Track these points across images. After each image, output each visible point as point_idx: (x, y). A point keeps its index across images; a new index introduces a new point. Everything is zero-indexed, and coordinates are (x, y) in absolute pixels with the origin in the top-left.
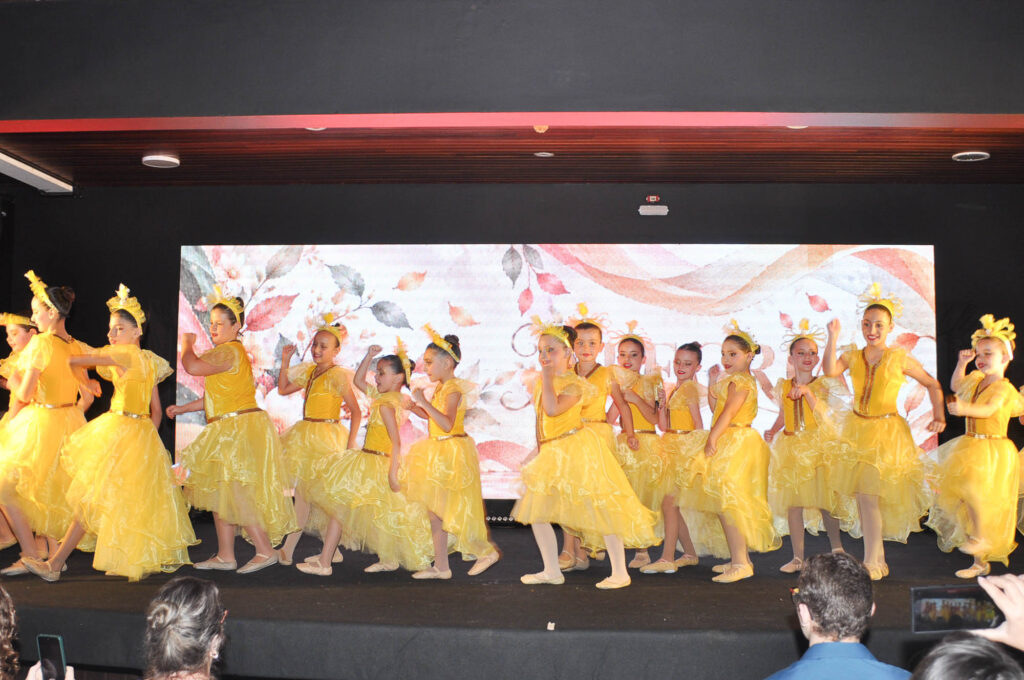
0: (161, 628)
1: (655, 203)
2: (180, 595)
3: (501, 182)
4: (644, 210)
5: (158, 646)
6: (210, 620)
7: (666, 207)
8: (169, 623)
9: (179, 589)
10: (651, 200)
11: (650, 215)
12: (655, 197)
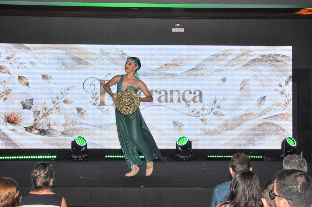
0: (36, 177)
1: (179, 27)
2: (41, 167)
3: (115, 17)
4: (174, 30)
5: (35, 182)
6: (50, 174)
7: (183, 29)
8: (38, 176)
9: (40, 166)
10: (177, 26)
11: (176, 32)
12: (179, 25)
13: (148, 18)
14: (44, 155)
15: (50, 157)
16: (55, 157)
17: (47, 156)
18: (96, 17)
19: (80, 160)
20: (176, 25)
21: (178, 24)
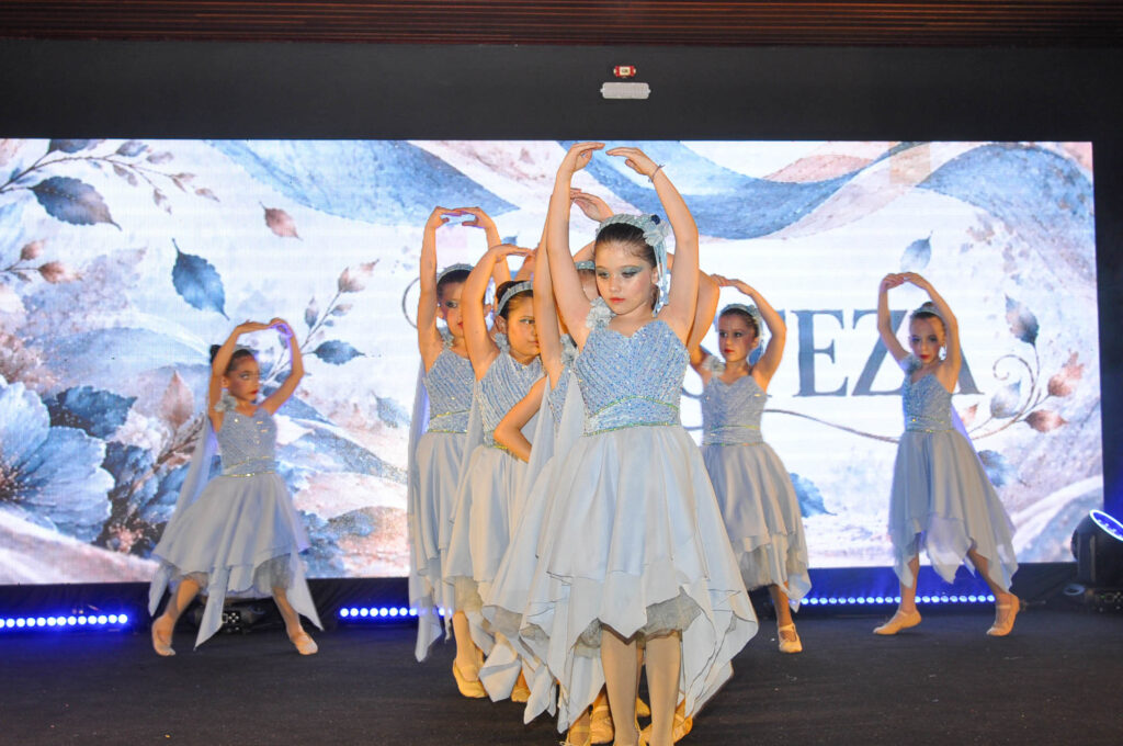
1: (629, 79)
3: (370, 41)
4: (610, 91)
7: (646, 86)
10: (621, 73)
11: (619, 97)
12: (628, 68)
13: (504, 42)
14: (74, 612)
15: (102, 620)
16: (123, 619)
17: (87, 616)
18: (294, 40)
19: (229, 630)
20: (618, 73)
21: (625, 65)
